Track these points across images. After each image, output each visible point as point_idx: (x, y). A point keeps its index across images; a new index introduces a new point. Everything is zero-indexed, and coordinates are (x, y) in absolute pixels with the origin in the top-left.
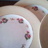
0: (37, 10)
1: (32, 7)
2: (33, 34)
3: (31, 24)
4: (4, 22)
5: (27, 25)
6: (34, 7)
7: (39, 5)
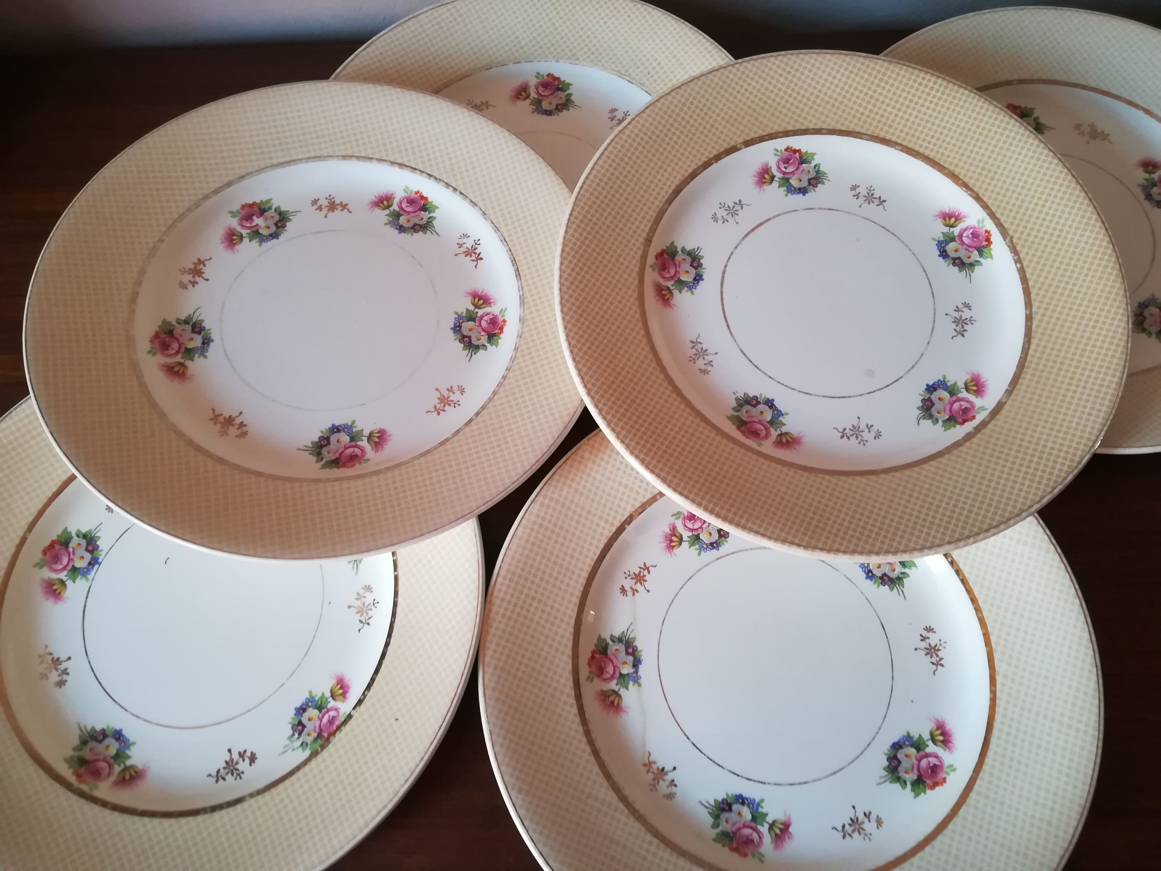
0: (566, 104)
1: (517, 83)
2: (522, 300)
3: (497, 229)
4: (255, 234)
5: (469, 243)
6: (533, 82)
7: (574, 59)
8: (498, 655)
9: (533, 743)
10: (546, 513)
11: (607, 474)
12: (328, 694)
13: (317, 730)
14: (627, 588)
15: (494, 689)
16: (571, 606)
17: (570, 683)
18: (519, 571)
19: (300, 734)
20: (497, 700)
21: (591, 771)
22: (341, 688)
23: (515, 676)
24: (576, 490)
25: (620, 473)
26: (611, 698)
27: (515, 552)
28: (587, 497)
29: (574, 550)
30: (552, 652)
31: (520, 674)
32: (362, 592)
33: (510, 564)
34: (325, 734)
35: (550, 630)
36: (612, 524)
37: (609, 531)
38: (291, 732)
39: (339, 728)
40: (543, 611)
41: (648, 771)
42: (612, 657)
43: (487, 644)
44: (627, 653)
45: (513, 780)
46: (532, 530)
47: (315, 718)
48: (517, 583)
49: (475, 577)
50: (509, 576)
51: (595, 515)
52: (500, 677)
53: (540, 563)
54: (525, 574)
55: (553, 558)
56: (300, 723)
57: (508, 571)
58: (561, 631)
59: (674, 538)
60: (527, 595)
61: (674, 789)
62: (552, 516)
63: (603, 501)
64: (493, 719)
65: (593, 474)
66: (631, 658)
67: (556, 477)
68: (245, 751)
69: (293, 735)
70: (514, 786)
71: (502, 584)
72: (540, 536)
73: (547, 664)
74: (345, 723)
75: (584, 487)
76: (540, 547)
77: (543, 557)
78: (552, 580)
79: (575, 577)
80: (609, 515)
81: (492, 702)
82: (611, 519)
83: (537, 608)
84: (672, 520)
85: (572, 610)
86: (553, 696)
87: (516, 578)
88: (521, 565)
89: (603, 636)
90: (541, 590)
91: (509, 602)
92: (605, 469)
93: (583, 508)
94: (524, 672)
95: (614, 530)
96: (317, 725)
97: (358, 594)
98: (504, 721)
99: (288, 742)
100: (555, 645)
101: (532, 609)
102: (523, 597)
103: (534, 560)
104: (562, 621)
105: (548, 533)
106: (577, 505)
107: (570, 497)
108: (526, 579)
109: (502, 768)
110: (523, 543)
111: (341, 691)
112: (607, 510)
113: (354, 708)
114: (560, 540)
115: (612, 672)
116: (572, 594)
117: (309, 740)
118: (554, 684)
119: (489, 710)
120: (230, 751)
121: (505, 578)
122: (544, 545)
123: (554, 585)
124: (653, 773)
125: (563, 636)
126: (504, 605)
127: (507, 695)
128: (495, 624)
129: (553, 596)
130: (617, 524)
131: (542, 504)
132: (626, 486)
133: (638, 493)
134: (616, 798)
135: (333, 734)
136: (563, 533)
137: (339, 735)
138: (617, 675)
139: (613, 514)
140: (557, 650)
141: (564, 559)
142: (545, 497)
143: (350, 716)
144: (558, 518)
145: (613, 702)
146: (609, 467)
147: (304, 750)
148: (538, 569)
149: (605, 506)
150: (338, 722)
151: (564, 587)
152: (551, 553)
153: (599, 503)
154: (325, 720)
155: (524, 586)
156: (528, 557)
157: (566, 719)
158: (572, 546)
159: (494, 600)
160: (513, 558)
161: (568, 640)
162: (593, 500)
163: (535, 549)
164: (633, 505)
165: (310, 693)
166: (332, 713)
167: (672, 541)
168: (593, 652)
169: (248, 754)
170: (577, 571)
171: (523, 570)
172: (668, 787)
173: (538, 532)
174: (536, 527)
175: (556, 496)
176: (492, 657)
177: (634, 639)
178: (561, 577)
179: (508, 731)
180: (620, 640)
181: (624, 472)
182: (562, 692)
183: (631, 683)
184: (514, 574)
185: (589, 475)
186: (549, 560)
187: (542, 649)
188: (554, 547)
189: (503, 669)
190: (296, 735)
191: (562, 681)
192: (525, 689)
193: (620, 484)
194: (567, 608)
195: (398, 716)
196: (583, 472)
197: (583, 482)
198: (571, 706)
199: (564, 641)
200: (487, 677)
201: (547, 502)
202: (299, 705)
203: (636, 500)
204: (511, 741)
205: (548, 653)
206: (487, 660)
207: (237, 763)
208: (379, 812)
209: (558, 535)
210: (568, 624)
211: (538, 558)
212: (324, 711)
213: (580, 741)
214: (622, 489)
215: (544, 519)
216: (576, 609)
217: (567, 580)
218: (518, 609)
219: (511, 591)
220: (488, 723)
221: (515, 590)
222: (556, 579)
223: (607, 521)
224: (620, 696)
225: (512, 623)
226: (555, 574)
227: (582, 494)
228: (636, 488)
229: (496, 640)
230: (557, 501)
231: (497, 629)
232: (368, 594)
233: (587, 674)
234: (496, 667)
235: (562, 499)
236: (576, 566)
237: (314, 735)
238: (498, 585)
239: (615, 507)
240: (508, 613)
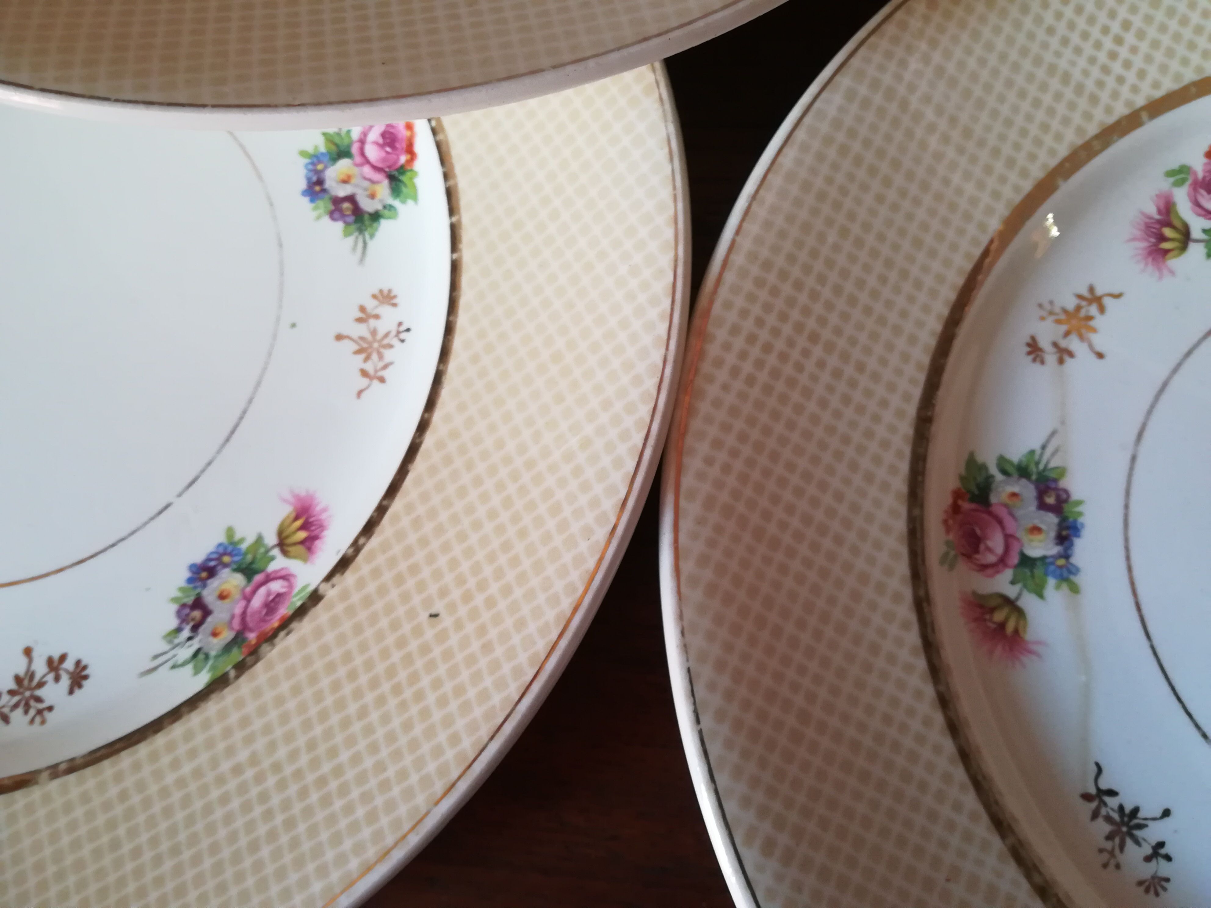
8: (715, 471)
9: (804, 717)
10: (859, 120)
11: (1021, 39)
12: (271, 539)
13: (236, 624)
14: (1045, 343)
15: (703, 561)
16: (910, 370)
17: (903, 568)
18: (780, 261)
19: (195, 628)
20: (711, 590)
21: (957, 807)
22: (304, 527)
23: (759, 534)
24: (940, 71)
25: (1054, 42)
26: (999, 616)
27: (774, 210)
28: (967, 94)
29: (925, 227)
30: (857, 480)
31: (772, 529)
32: (371, 304)
33: (758, 240)
34: (252, 636)
35: (853, 425)
36: (1024, 173)
37: (1016, 189)
38: (173, 623)
39: (285, 624)
40: (837, 374)
41: (1095, 815)
42: (1002, 512)
43: (689, 440)
44: (1042, 506)
45: (749, 817)
46: (820, 157)
47: (236, 595)
48: (775, 292)
49: (665, 261)
50: (755, 270)
51: (981, 143)
52: (719, 529)
53: (836, 248)
54: (796, 272)
55: (870, 240)
56: (198, 604)
57: (752, 256)
58: (881, 431)
59: (1168, 232)
60: (799, 327)
61: (1163, 868)
62: (874, 128)
63: (1005, 110)
64: (698, 641)
65: (986, 32)
66: (1052, 519)
67: (890, 28)
68: (63, 658)
69: (179, 630)
70: (751, 835)
71: (735, 290)
72: (840, 178)
73: (843, 510)
74: (301, 612)
75: (961, 65)
76: (837, 206)
77: (844, 232)
78: (864, 297)
79: (922, 297)
80: (1017, 147)
81: (696, 595)
82: (1021, 159)
83: (821, 364)
84: (1165, 185)
85: (913, 381)
86: (856, 596)
87: (772, 278)
88: (788, 246)
89: (980, 458)
90: (834, 319)
91: (752, 339)
92: (1018, 25)
93: (953, 121)
94: (783, 526)
95: (1027, 186)
96: (238, 610)
97: (362, 309)
98: (728, 648)
99: (164, 646)
100: (865, 463)
101: (810, 365)
102: (787, 329)
103: (822, 237)
104: (884, 404)
105: (861, 174)
106: (940, 111)
107: (923, 87)
108: (798, 285)
109: (722, 779)
110: (794, 190)
111: (302, 535)
112: (1013, 135)
113: (328, 578)
114: (892, 195)
115: (999, 549)
116: (913, 340)
117: (215, 645)
118: (860, 564)
119: (689, 614)
120: (28, 652)
121: (743, 273)
122: (848, 203)
123: (868, 311)
124: (1108, 819)
125: (885, 444)
126: (739, 343)
127: (737, 581)
128: (713, 391)
129: (863, 338)
130: (1037, 173)
131: (850, 95)
132: (1066, 78)
133: (1094, 100)
134: (1025, 884)
135: (270, 638)
136: (899, 180)
137: (284, 642)
138: (1015, 559)
139: (1027, 145)
140: (869, 478)
141: (896, 247)
142: (860, 75)
143: (315, 598)
144: (888, 138)
145: (1002, 626)
146: (1028, 23)
147: (197, 671)
148: (830, 264)
149: (1009, 123)
150: (285, 610)
151: (893, 317)
152: (867, 227)
153: (995, 114)
154: (257, 601)
155: (791, 302)
156: (806, 227)
157: (892, 659)
158: (921, 214)
159: (711, 328)
160: (768, 225)
161: (899, 454)
162: (980, 104)
163: (826, 209)
164: (1080, 130)
165: (230, 532)
166: (276, 586)
167: (1163, 238)
168: (957, 495)
169: (69, 665)
170: (929, 281)
171: (791, 259)
172: (1148, 859)
173: (835, 167)
174: (832, 153)
175: (887, 79)
176: (701, 476)
177: (1062, 471)
178: (886, 293)
179: (738, 676)
180: (1023, 471)
181: (1065, 41)
182: (880, 588)
183: (1051, 582)
184: (767, 266)
185: (976, 35)
186: (859, 243)
187: (831, 471)
188: (873, 212)
189: (728, 511)
190: (186, 633)
191: (883, 557)
192: (783, 569)
193: (1052, 69)
194: (899, 372)
195: (438, 607)
196: (962, 25)
197: (958, 53)
198: (905, 626)
199: (889, 457)
200: (686, 525)
201: (863, 90)
202: (199, 558)
203: (1088, 116)
204: (746, 705)
205: (847, 481)
206: (688, 481)
207: (41, 684)
208: (368, 869)
209: (887, 182)
210: (900, 414)
211: (832, 237)
212: (258, 578)
213: (927, 722)
214: (1055, 84)
215: (852, 133)
216: (922, 378)
217: (901, 301)
218: (772, 360)
219: (756, 310)
220: (685, 648)
221: (768, 308)
222: (875, 294)
223: (1011, 163)
224: (1020, 613)
225: (755, 392)
226: (872, 281)
227: (953, 83)
228: (1090, 85)
229: (713, 431)
230: (890, 94)
231: (717, 403)
232: (385, 311)
233: (943, 549)
234: (709, 503)
235: (902, 90)
236: (925, 269)
237: (227, 635)
238: (724, 293)
239: (1034, 130)
240: (747, 367)
